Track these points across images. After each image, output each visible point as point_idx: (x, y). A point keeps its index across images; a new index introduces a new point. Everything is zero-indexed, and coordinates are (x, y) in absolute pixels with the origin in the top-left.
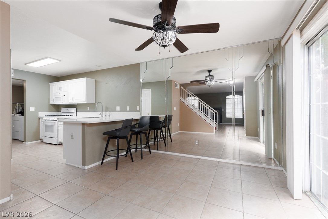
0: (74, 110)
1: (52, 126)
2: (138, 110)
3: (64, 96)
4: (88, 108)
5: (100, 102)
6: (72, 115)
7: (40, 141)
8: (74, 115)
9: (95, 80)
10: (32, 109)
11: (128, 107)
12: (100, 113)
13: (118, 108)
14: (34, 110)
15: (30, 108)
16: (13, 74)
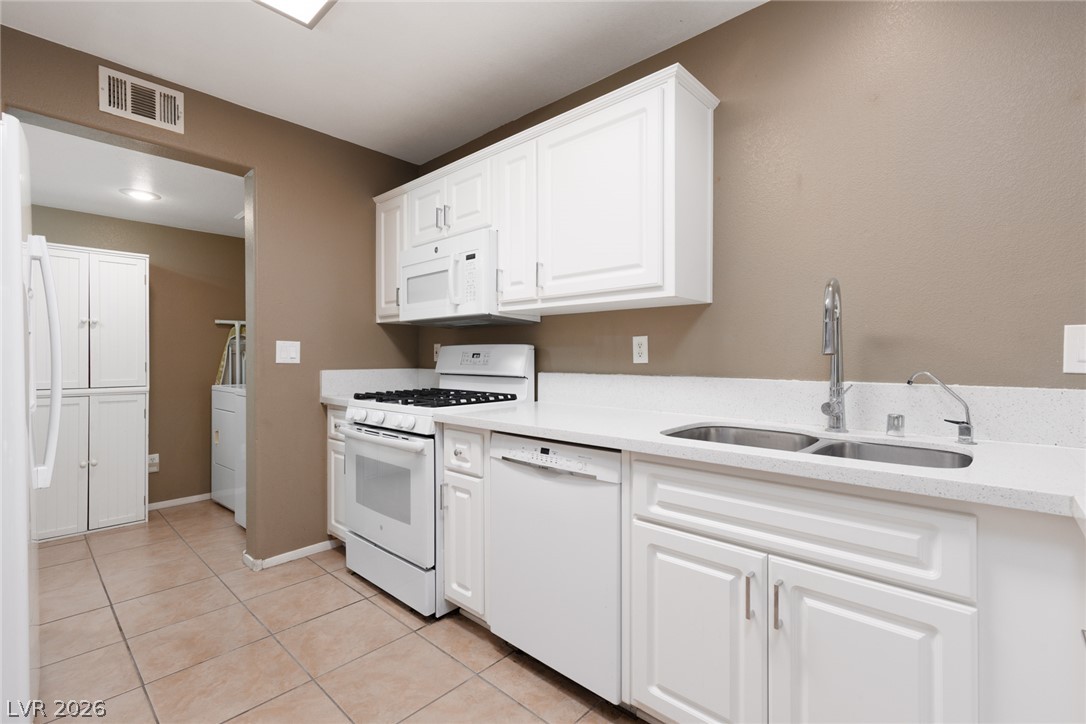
0: (517, 359)
1: (402, 475)
3: (472, 257)
6: (514, 397)
7: (326, 545)
8: (524, 391)
10: (288, 352)
14: (297, 361)
15: (278, 342)
16: (181, 123)
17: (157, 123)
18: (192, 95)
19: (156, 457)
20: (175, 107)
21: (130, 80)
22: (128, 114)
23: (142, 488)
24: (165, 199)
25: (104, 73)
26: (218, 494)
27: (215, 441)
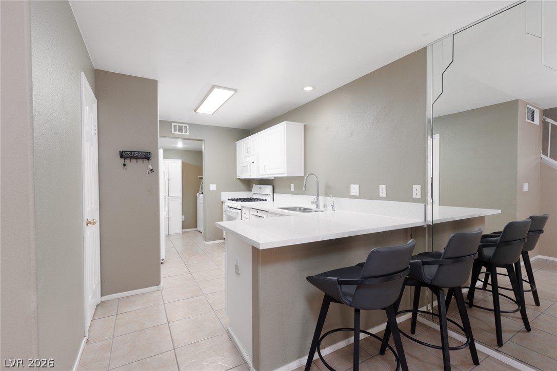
0: (268, 189)
2: (419, 196)
3: (253, 162)
4: (292, 185)
5: (312, 174)
6: (266, 200)
8: (269, 198)
9: (305, 126)
10: (213, 187)
11: (384, 186)
12: (313, 198)
13: (355, 189)
14: (215, 190)
15: (210, 185)
16: (188, 132)
17: (183, 133)
18: (190, 125)
19: (184, 216)
20: (187, 129)
21: (178, 124)
22: (177, 133)
23: (180, 225)
24: (185, 146)
25: (173, 124)
26: (199, 229)
27: (198, 212)
